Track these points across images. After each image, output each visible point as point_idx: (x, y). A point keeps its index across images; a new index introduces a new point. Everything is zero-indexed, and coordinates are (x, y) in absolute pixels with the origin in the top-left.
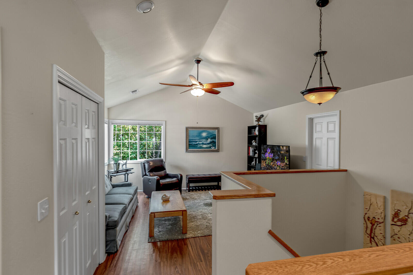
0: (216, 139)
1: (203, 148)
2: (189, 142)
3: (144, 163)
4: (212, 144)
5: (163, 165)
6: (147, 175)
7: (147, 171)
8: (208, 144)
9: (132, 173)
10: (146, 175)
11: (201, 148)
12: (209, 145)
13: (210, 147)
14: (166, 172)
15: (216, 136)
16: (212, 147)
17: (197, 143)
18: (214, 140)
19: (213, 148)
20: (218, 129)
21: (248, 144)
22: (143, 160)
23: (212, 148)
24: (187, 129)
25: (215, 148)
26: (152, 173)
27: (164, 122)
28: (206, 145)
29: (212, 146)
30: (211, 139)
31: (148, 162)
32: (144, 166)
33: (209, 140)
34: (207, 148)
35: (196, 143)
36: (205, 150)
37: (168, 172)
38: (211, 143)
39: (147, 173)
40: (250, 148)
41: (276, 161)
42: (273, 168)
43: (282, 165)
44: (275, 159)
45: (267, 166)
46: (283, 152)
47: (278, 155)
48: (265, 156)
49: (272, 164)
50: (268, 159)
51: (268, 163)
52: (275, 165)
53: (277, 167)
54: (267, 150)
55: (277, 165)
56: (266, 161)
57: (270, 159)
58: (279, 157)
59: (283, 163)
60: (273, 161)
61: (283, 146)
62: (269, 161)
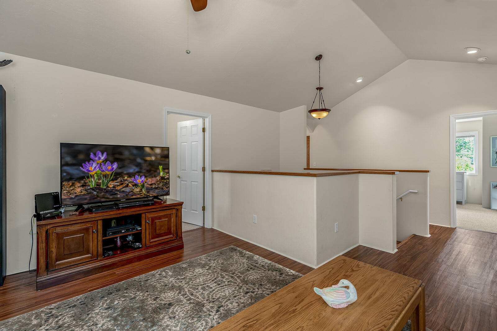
41: (128, 177)
42: (118, 193)
43: (151, 182)
44: (125, 172)
45: (93, 191)
46: (153, 158)
47: (138, 165)
48: (84, 170)
49: (113, 185)
50: (98, 176)
51: (97, 185)
52: (128, 185)
53: (133, 188)
54: (92, 156)
55: (132, 185)
56: (86, 182)
57: (105, 176)
58: (141, 168)
59: (152, 177)
60: (119, 179)
61: (152, 148)
62: (99, 179)
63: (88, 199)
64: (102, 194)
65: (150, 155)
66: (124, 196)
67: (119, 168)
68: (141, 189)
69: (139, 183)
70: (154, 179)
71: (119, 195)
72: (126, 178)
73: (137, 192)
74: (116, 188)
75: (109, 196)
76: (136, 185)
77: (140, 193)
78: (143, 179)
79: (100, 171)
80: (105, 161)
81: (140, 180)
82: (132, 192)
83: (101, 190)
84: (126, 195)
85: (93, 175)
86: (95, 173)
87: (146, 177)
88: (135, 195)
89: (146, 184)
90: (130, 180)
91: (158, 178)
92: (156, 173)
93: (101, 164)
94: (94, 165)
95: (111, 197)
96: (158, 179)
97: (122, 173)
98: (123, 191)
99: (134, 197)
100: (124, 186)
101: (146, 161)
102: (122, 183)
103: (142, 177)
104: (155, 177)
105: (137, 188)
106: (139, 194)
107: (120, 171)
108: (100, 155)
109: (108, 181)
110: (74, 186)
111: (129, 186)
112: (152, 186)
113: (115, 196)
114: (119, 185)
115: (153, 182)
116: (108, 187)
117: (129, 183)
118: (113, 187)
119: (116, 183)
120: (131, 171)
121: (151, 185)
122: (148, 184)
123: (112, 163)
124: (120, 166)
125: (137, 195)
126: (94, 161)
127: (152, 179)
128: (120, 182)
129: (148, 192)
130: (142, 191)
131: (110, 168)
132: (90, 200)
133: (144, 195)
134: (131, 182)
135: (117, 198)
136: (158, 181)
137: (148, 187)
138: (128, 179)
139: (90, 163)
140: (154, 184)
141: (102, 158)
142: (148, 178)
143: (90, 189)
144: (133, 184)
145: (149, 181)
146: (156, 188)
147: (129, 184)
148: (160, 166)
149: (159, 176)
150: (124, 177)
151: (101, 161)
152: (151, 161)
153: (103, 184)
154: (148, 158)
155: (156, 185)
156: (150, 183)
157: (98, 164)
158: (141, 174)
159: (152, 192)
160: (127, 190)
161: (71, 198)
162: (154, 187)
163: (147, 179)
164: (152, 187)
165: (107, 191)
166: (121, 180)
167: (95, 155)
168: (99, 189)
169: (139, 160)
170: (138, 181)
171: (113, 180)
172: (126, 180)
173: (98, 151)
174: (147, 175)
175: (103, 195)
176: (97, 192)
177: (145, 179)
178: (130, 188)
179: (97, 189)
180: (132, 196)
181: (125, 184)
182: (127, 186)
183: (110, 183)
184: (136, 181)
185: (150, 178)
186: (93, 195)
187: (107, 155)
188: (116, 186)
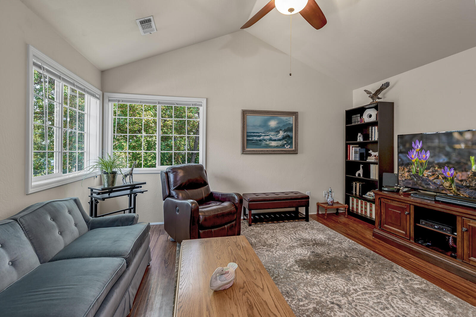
0: (292, 132)
1: (271, 147)
2: (248, 136)
3: (167, 173)
4: (285, 141)
5: (204, 175)
6: (173, 197)
7: (172, 188)
8: (279, 140)
9: (142, 192)
10: (170, 196)
11: (267, 146)
12: (280, 143)
13: (283, 146)
14: (208, 189)
15: (293, 127)
16: (285, 146)
17: (261, 138)
18: (289, 133)
19: (287, 148)
20: (295, 114)
21: (347, 140)
22: (165, 168)
23: (285, 148)
24: (245, 113)
25: (291, 147)
26: (183, 191)
27: (205, 100)
28: (276, 142)
29: (285, 144)
30: (285, 131)
31: (174, 170)
32: (168, 177)
33: (281, 134)
34: (277, 147)
35: (258, 138)
36: (274, 151)
37: (212, 190)
38: (284, 138)
39: (174, 193)
40: (351, 147)
41: (438, 168)
42: (431, 183)
43: (461, 177)
44: (436, 162)
45: (414, 178)
46: (463, 146)
47: (447, 154)
48: (409, 157)
49: (427, 174)
50: (417, 164)
51: (417, 172)
52: (438, 176)
53: (444, 181)
54: (413, 145)
55: (442, 178)
56: (410, 168)
57: (422, 164)
58: (450, 159)
59: (463, 171)
60: (431, 168)
61: (461, 133)
62: (418, 167)
63: (412, 184)
64: (420, 181)
65: (458, 142)
66: (436, 188)
67: (431, 157)
68: (451, 185)
69: (449, 176)
70: (464, 173)
71: (432, 186)
72: (437, 168)
73: (447, 187)
74: (429, 178)
75: (424, 185)
76: (445, 178)
77: (450, 189)
78: (452, 172)
79: (418, 159)
80: (421, 150)
81: (449, 173)
82: (442, 185)
83: (419, 177)
84: (437, 188)
85: (414, 162)
86: (415, 161)
87: (455, 170)
88: (445, 190)
89: (455, 178)
90: (441, 171)
91: (470, 173)
92: (467, 167)
93: (418, 153)
94: (415, 153)
95: (426, 187)
96: (469, 175)
97: (434, 162)
98: (435, 183)
99: (444, 192)
100: (435, 177)
101: (455, 149)
102: (433, 173)
103: (451, 170)
104: (466, 171)
105: (446, 181)
106: (448, 190)
107: (431, 160)
108: (418, 144)
109: (423, 169)
110: (404, 171)
111: (439, 178)
112: (462, 183)
113: (428, 186)
114: (431, 176)
115: (464, 178)
116: (423, 175)
117: (439, 174)
118: (427, 176)
119: (429, 172)
120: (441, 161)
121: (461, 181)
122: (457, 179)
123: (426, 152)
124: (432, 155)
125: (447, 191)
126: (414, 150)
127: (462, 174)
128: (433, 172)
129: (458, 190)
130: (452, 187)
131: (424, 156)
132: (412, 185)
133: (454, 193)
134: (440, 174)
135: (430, 189)
136: (469, 178)
137: (458, 183)
138: (439, 170)
139: (412, 151)
140: (465, 180)
141: (419, 147)
142: (457, 171)
143: (413, 175)
144: (443, 176)
145: (459, 175)
146: (468, 187)
147: (440, 176)
148: (471, 157)
149: (471, 171)
150: (435, 168)
151: (419, 149)
152: (461, 150)
153: (420, 172)
154: (457, 146)
155: (467, 181)
156: (460, 179)
157: (417, 152)
158: (451, 166)
159: (463, 191)
160: (438, 182)
161: (403, 181)
162: (464, 184)
163: (457, 173)
164: (462, 185)
165: (423, 180)
166: (433, 170)
167: (415, 143)
168: (417, 176)
169: (448, 149)
170: (447, 173)
171: (427, 169)
172: (437, 171)
173: (417, 140)
174: (456, 167)
175: (420, 183)
176: (417, 179)
177: (455, 173)
178: (440, 181)
179: (416, 176)
180: (443, 190)
181: (436, 175)
182: (438, 178)
183: (425, 172)
184: (446, 173)
185: (460, 171)
186: (414, 181)
187: (423, 143)
188: (429, 176)
